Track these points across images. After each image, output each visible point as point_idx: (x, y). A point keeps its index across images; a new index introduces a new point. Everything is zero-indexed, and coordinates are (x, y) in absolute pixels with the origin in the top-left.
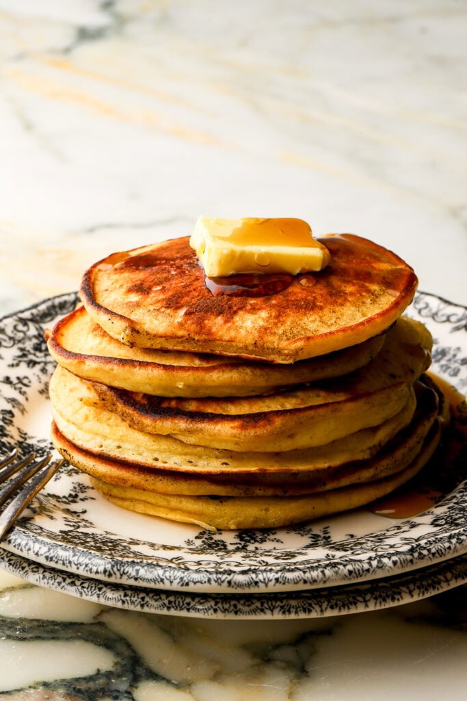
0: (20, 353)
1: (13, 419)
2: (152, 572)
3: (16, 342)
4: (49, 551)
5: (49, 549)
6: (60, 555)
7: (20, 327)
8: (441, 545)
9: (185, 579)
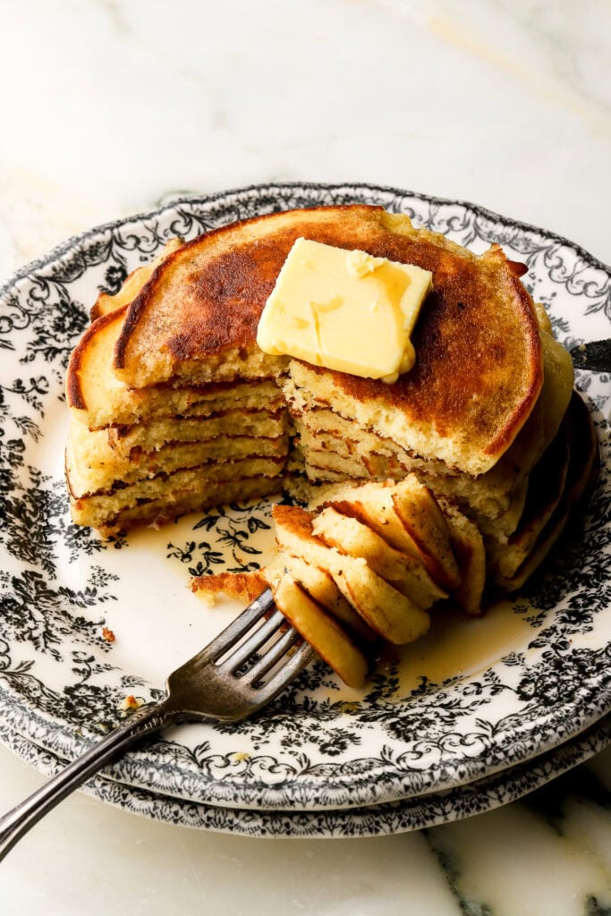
0: (36, 338)
1: (23, 454)
2: (168, 778)
3: (32, 317)
4: (47, 735)
5: (48, 732)
6: (60, 742)
7: (39, 293)
8: (521, 744)
9: (207, 792)
